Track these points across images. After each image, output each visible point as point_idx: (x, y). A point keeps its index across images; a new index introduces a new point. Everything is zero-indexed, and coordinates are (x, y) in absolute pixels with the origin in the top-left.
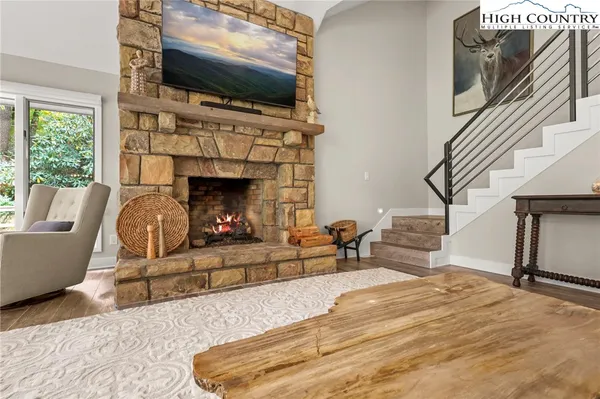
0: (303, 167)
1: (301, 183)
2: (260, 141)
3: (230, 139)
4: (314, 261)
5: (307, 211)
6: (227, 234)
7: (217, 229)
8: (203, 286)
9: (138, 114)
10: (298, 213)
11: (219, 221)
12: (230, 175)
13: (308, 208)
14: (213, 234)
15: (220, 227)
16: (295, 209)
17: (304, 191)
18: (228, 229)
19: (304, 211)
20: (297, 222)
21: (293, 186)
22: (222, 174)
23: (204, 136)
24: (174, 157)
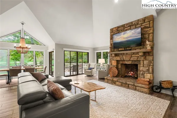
0: (147, 61)
1: (146, 66)
2: (133, 56)
3: (126, 56)
4: (139, 88)
5: (149, 74)
6: (131, 76)
7: (129, 74)
8: (114, 84)
9: (112, 54)
10: (145, 74)
11: (130, 73)
12: (128, 63)
13: (149, 73)
14: (127, 76)
15: (130, 74)
16: (144, 73)
17: (148, 68)
18: (132, 75)
19: (147, 74)
20: (145, 77)
21: (143, 67)
22: (127, 63)
23: (121, 56)
24: (116, 60)
